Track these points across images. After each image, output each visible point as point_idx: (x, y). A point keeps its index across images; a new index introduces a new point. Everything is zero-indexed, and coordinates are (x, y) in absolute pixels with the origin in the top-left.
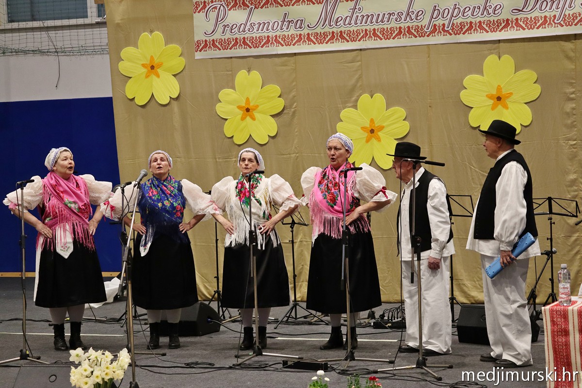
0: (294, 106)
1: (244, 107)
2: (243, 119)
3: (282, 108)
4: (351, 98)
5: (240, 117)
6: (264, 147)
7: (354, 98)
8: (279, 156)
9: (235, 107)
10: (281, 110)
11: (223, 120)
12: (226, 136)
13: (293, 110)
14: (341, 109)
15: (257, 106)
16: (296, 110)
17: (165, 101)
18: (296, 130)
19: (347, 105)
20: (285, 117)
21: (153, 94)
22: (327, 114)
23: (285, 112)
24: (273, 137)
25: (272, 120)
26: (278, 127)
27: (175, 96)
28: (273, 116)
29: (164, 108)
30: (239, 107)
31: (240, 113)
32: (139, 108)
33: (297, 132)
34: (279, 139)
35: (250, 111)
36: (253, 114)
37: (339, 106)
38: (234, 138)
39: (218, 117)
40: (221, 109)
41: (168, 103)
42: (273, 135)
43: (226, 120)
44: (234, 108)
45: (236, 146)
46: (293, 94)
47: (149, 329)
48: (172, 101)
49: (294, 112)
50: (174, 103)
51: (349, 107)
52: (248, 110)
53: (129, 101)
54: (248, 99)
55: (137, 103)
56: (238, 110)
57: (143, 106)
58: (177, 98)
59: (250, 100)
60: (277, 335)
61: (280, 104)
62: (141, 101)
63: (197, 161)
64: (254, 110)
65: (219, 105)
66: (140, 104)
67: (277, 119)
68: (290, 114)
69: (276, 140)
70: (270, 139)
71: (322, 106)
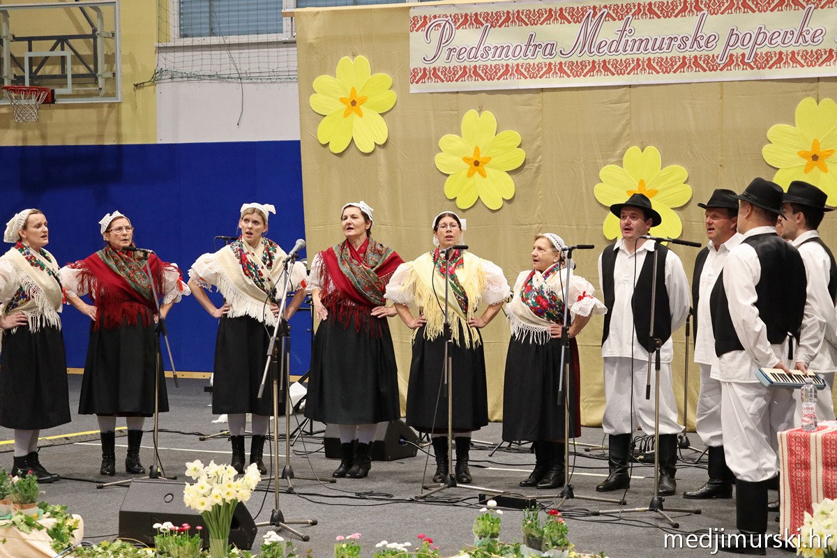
0: (538, 160)
1: (472, 159)
2: (470, 175)
3: (523, 162)
4: (614, 151)
5: (465, 172)
6: (496, 213)
7: (619, 151)
8: (516, 227)
9: (461, 159)
10: (520, 165)
11: (443, 176)
12: (446, 198)
13: (536, 165)
14: (601, 166)
15: (489, 159)
16: (540, 165)
17: (368, 148)
18: (540, 192)
19: (609, 160)
20: (527, 175)
21: (352, 139)
22: (582, 171)
23: (526, 167)
24: (510, 201)
25: (508, 178)
26: (516, 188)
27: (381, 142)
28: (510, 173)
29: (368, 157)
30: (466, 160)
31: (467, 167)
32: (335, 156)
33: (541, 195)
34: (516, 203)
35: (480, 164)
37: (598, 161)
38: (457, 201)
39: (438, 172)
40: (441, 161)
41: (373, 151)
42: (508, 198)
43: (448, 175)
44: (458, 160)
45: (460, 211)
46: (537, 143)
47: (323, 450)
48: (378, 149)
49: (538, 168)
50: (381, 152)
51: (612, 163)
52: (477, 163)
53: (321, 147)
54: (477, 149)
55: (332, 150)
56: (463, 163)
57: (340, 155)
58: (384, 145)
59: (480, 150)
60: (489, 464)
61: (518, 157)
62: (337, 148)
63: (407, 229)
64: (486, 163)
65: (438, 155)
66: (336, 152)
67: (514, 176)
68: (533, 171)
69: (512, 205)
70: (505, 203)
71: (575, 161)
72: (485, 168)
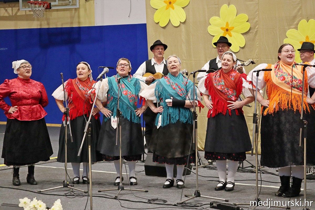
0: (256, 28)
1: (225, 28)
3: (249, 29)
4: (294, 22)
6: (237, 53)
7: (296, 22)
9: (220, 28)
11: (212, 37)
13: (255, 30)
14: (287, 30)
15: (233, 28)
16: (258, 30)
17: (177, 25)
18: (257, 43)
19: (291, 27)
20: (251, 35)
21: (170, 20)
22: (278, 33)
23: (250, 31)
24: (243, 48)
25: (242, 36)
26: (246, 41)
27: (183, 21)
28: (243, 34)
29: (177, 28)
30: (222, 28)
31: (222, 32)
32: (162, 29)
33: (258, 44)
34: (246, 49)
35: (229, 31)
36: (231, 33)
37: (286, 27)
39: (209, 34)
40: (211, 29)
41: (179, 26)
42: (242, 46)
43: (214, 36)
44: (218, 29)
46: (256, 19)
48: (182, 24)
49: (256, 32)
50: (183, 26)
51: (292, 28)
52: (227, 30)
53: (156, 24)
54: (227, 23)
55: (160, 26)
56: (221, 30)
57: (164, 28)
58: (184, 23)
59: (229, 23)
61: (247, 27)
62: (163, 24)
63: (195, 62)
64: (231, 30)
65: (209, 27)
66: (162, 26)
67: (245, 36)
68: (254, 33)
69: (244, 50)
70: (241, 49)
71: (274, 28)
72: (231, 32)
